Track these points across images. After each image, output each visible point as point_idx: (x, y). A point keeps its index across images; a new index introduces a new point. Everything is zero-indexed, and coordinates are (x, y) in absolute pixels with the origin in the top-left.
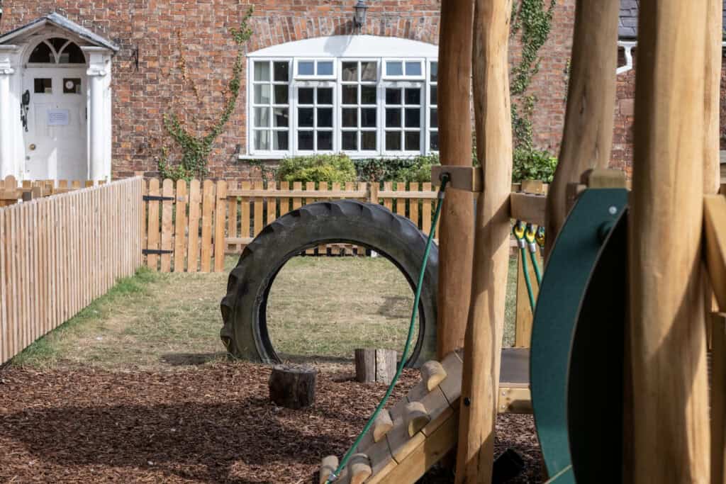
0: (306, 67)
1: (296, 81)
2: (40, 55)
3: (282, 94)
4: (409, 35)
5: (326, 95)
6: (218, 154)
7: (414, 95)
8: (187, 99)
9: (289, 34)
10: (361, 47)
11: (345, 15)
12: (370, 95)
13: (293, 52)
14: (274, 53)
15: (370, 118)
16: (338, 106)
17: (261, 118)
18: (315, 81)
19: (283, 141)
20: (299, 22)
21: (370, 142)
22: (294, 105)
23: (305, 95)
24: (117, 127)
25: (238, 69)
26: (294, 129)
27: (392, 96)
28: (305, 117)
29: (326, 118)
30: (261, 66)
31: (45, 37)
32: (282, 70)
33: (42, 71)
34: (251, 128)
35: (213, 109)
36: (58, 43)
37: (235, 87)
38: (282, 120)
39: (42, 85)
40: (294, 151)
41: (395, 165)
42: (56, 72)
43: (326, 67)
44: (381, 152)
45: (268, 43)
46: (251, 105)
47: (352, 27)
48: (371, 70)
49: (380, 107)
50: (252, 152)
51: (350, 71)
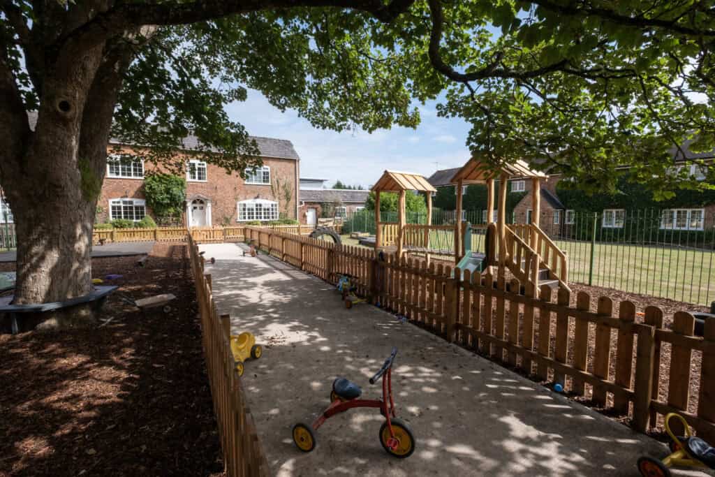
0: (249, 204)
1: (247, 207)
2: (194, 202)
3: (244, 209)
4: (267, 199)
5: (252, 210)
6: (232, 220)
7: (268, 209)
8: (226, 211)
9: (245, 199)
10: (259, 201)
11: (256, 195)
12: (260, 209)
13: (247, 202)
14: (242, 202)
15: (261, 213)
16: (255, 211)
17: (241, 214)
18: (250, 207)
19: (245, 218)
20: (247, 197)
21: (261, 218)
22: (247, 211)
23: (249, 210)
24: (212, 216)
25: (236, 205)
26: (247, 216)
28: (249, 214)
29: (253, 214)
30: (240, 204)
31: (196, 198)
32: (245, 205)
33: (195, 205)
34: (239, 216)
35: (231, 213)
36: (198, 200)
37: (236, 208)
38: (244, 214)
39: (195, 208)
40: (247, 220)
42: (198, 205)
43: (252, 205)
44: (263, 219)
45: (242, 200)
46: (239, 212)
47: (257, 197)
48: (260, 205)
49: (263, 211)
50: (239, 220)
51: (257, 205)
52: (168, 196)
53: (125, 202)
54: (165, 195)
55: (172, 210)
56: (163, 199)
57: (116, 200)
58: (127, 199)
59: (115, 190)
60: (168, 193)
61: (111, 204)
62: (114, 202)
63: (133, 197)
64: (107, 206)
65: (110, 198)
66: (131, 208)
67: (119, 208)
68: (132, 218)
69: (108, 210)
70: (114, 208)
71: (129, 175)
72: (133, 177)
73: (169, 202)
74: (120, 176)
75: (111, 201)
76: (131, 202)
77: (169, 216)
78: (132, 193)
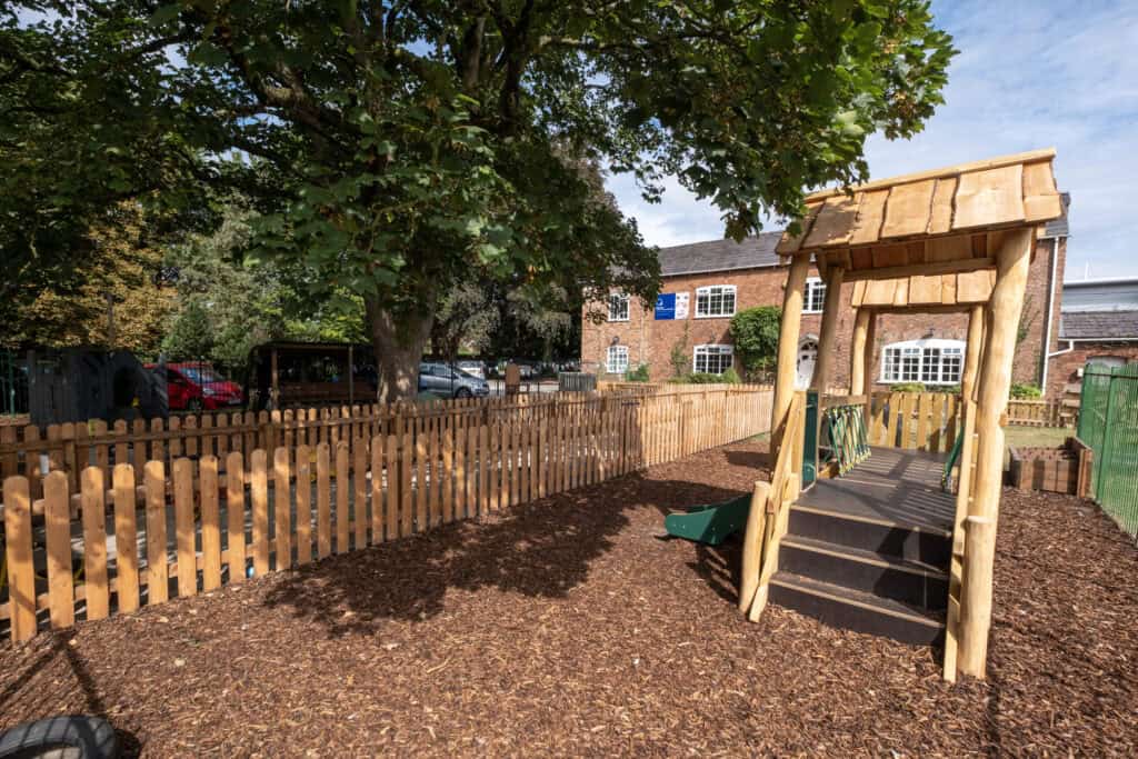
0: (907, 351)
1: (903, 356)
2: (805, 347)
3: (897, 360)
5: (916, 361)
7: (956, 361)
9: (901, 339)
10: (932, 344)
11: (927, 332)
12: (936, 360)
13: (902, 346)
14: (894, 346)
15: (935, 369)
16: (921, 365)
17: (887, 369)
18: (911, 355)
19: (896, 376)
20: (905, 335)
21: (935, 378)
22: (901, 365)
23: (907, 361)
25: (879, 352)
26: (901, 372)
27: (946, 361)
28: (906, 369)
29: (915, 369)
30: (889, 351)
31: (807, 341)
32: (897, 352)
33: (805, 353)
36: (811, 344)
38: (896, 369)
39: (805, 357)
40: (901, 380)
41: (945, 387)
42: (810, 353)
43: (916, 351)
44: (940, 381)
45: (892, 342)
46: (884, 364)
47: (926, 337)
48: (936, 352)
49: (941, 365)
50: (883, 380)
51: (927, 352)
52: (757, 339)
53: (711, 350)
54: (754, 338)
55: (764, 361)
56: (751, 345)
57: (702, 347)
58: (714, 346)
59: (702, 334)
60: (756, 334)
61: (696, 353)
62: (699, 350)
63: (720, 342)
64: (692, 355)
65: (696, 344)
66: (717, 357)
67: (704, 356)
68: (716, 371)
69: (692, 360)
70: (699, 357)
71: (719, 312)
72: (722, 315)
73: (758, 347)
74: (709, 315)
75: (696, 348)
76: (717, 350)
77: (762, 369)
78: (719, 337)
